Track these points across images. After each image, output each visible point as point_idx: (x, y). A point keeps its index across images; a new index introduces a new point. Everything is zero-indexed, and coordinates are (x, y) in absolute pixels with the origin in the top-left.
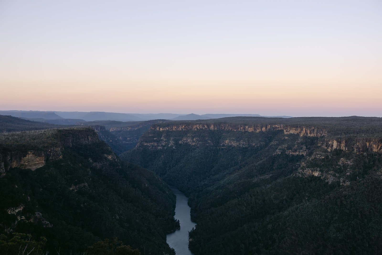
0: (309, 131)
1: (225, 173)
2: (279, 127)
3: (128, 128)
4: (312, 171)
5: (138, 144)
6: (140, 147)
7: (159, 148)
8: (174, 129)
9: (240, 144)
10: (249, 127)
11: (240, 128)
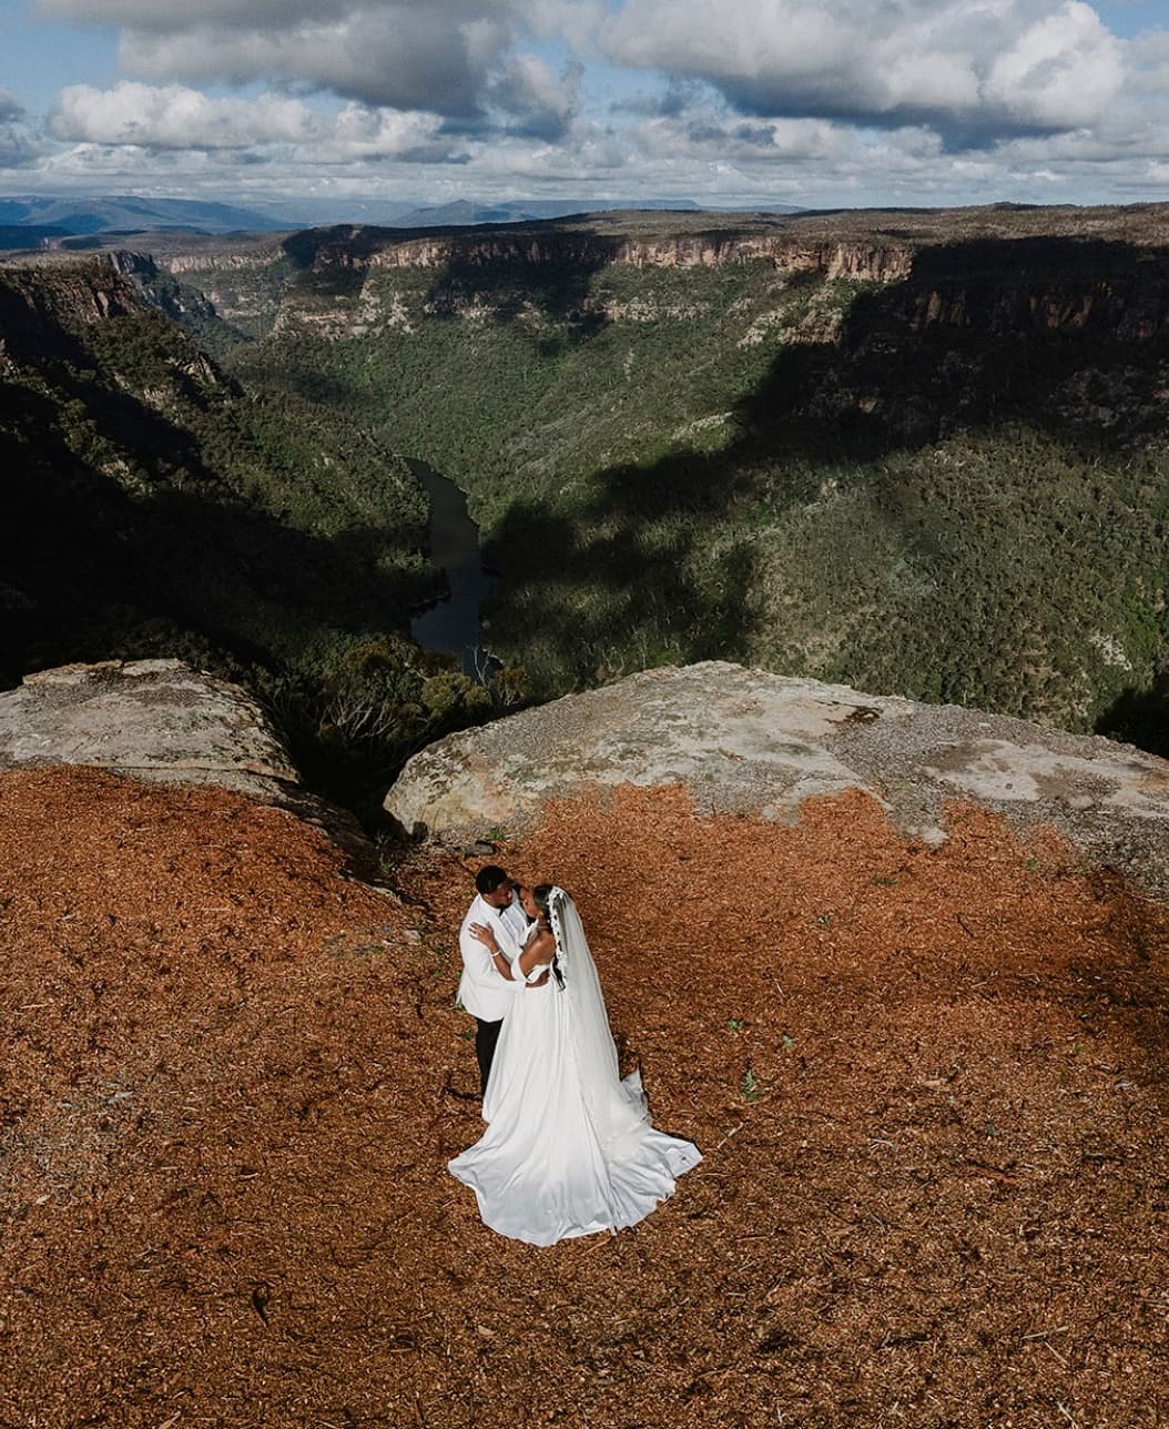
0: (855, 261)
1: (584, 412)
2: (760, 246)
3: (235, 258)
4: (858, 397)
5: (280, 321)
6: (288, 328)
7: (357, 331)
8: (403, 263)
9: (628, 311)
10: (659, 251)
11: (631, 253)
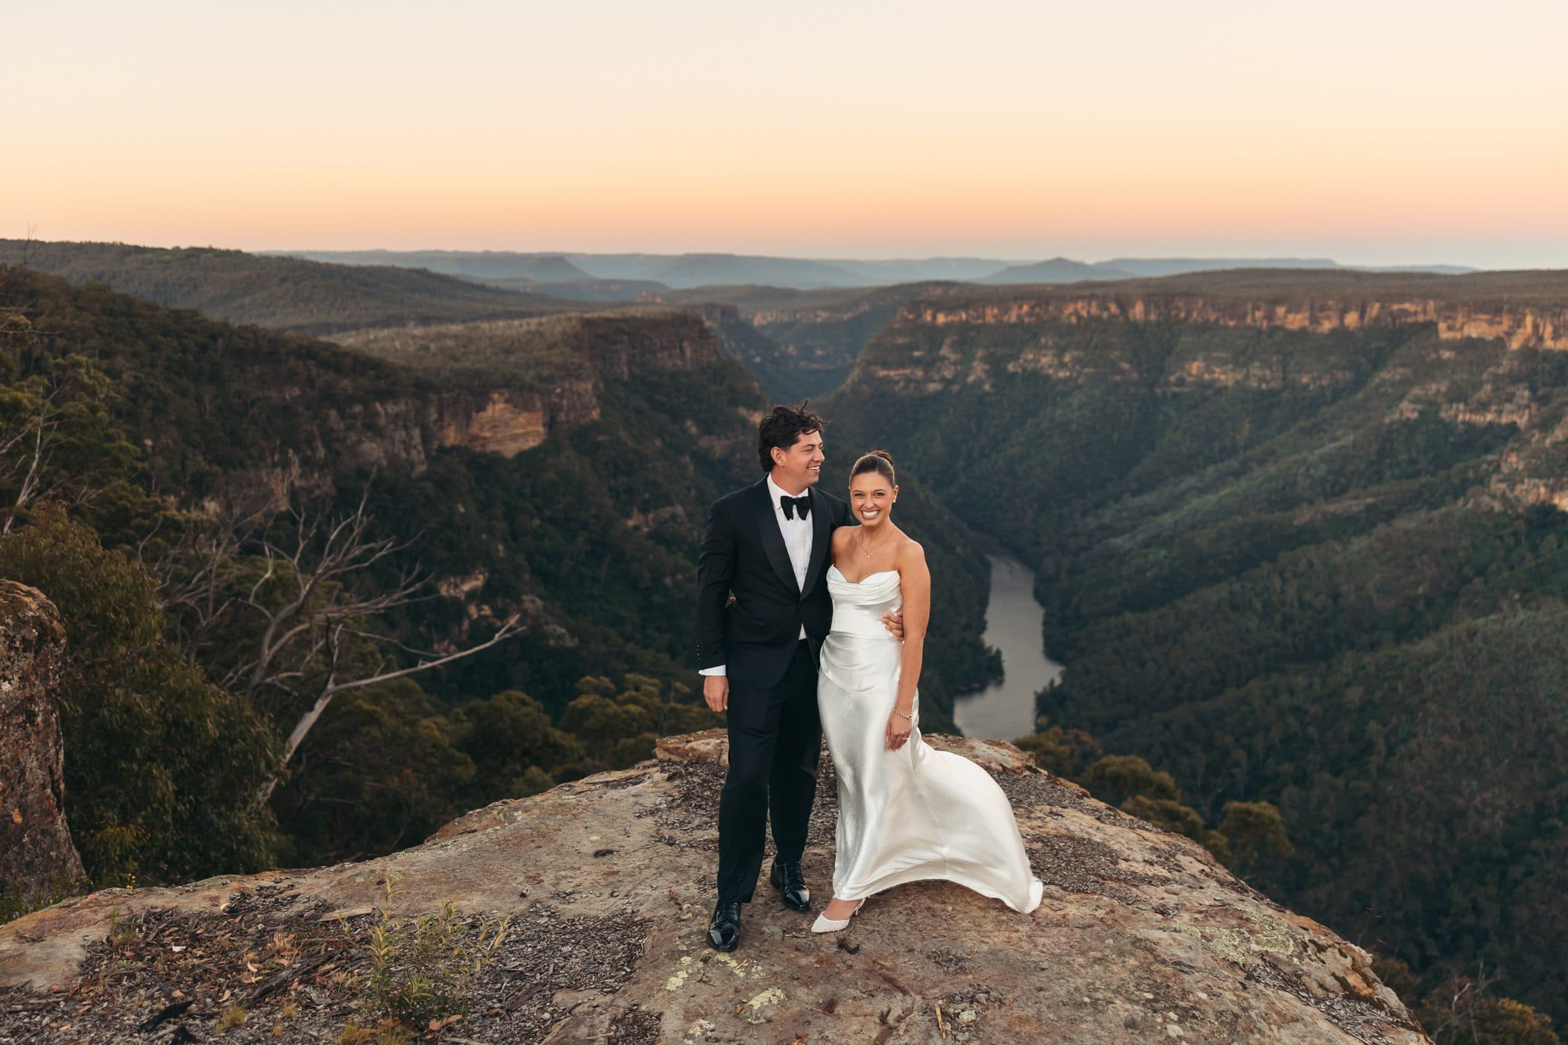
0: (1549, 329)
1: (1183, 486)
2: (1420, 308)
3: (819, 312)
4: (1552, 490)
5: (855, 374)
6: (861, 382)
7: (933, 387)
8: (990, 319)
9: (1247, 377)
10: (1288, 311)
11: (1253, 314)
